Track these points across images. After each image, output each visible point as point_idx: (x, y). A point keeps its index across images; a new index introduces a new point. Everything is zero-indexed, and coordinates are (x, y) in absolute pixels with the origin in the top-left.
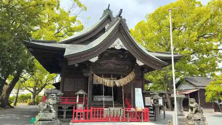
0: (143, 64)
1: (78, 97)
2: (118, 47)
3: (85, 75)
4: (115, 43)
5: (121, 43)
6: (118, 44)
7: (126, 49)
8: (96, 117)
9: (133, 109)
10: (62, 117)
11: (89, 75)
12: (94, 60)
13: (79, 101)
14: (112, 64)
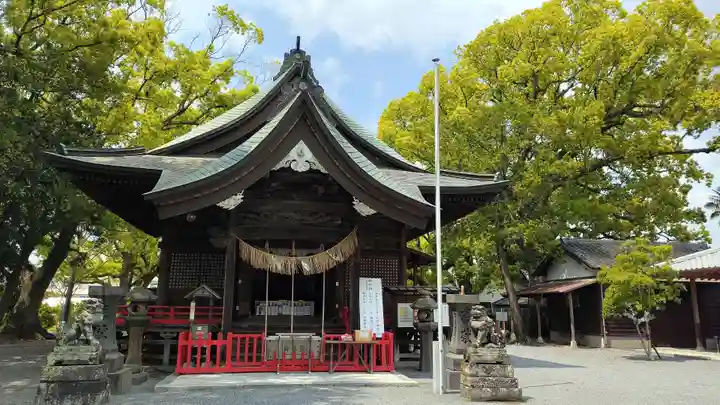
0: (372, 212)
1: (193, 304)
2: (301, 167)
3: (216, 243)
4: (293, 154)
5: (309, 155)
6: (301, 158)
7: (323, 171)
8: (250, 359)
9: (346, 338)
10: (160, 362)
11: (228, 243)
12: (231, 203)
13: (196, 316)
14: (291, 211)
